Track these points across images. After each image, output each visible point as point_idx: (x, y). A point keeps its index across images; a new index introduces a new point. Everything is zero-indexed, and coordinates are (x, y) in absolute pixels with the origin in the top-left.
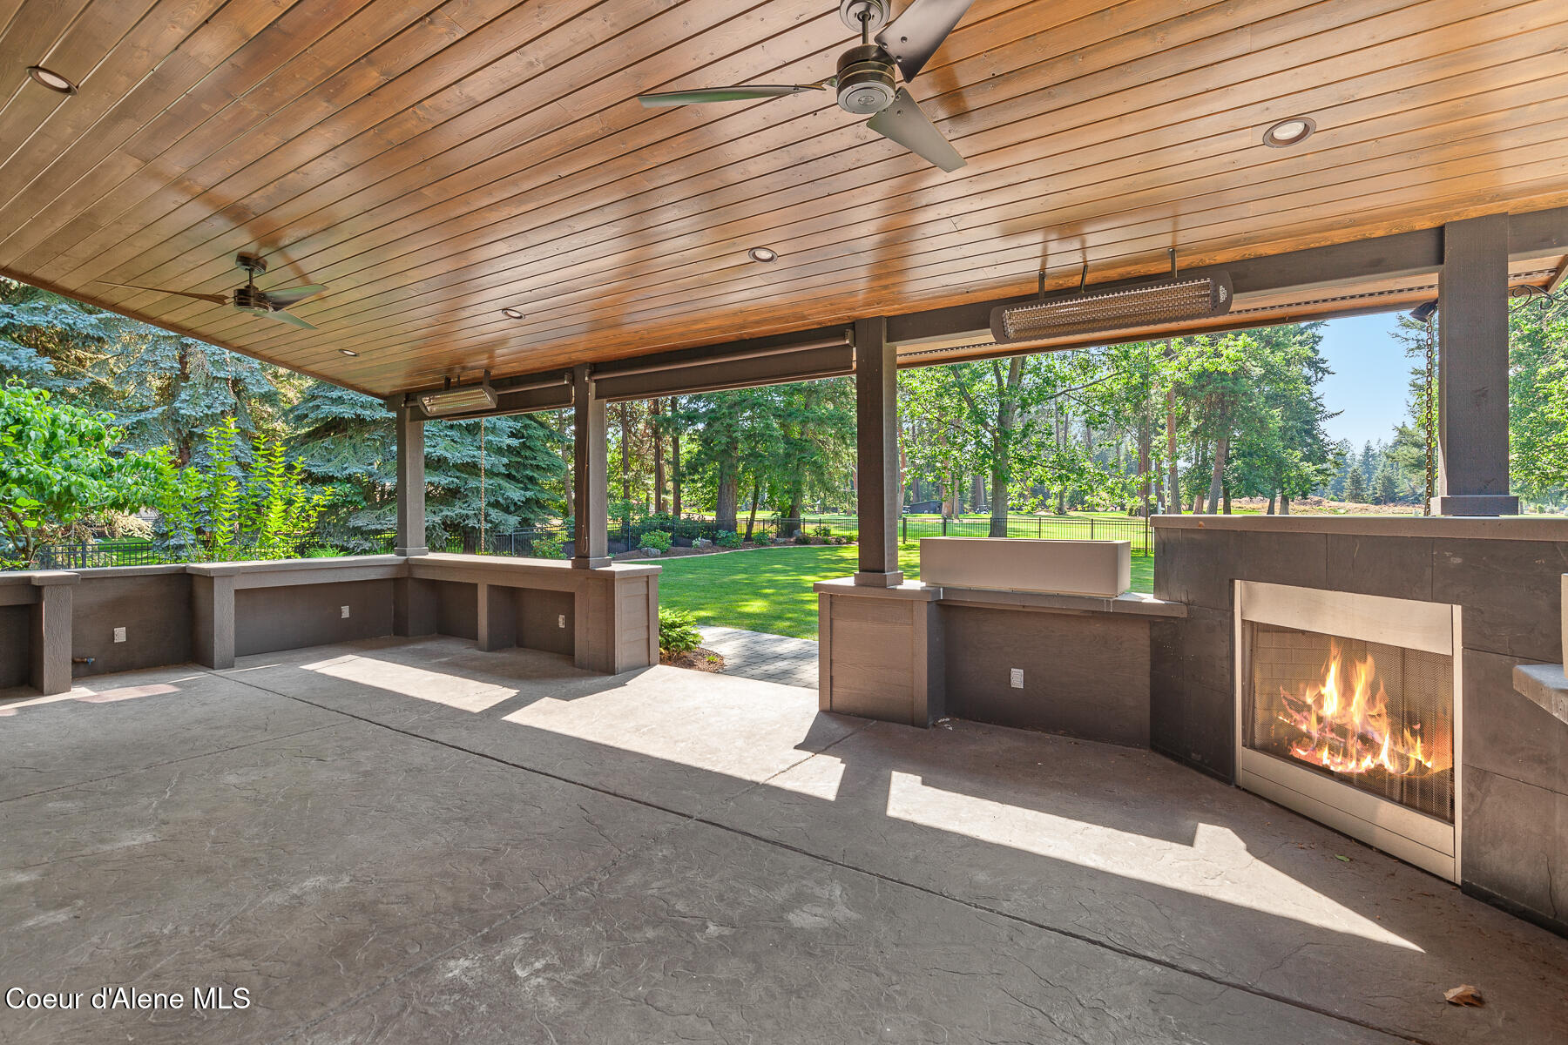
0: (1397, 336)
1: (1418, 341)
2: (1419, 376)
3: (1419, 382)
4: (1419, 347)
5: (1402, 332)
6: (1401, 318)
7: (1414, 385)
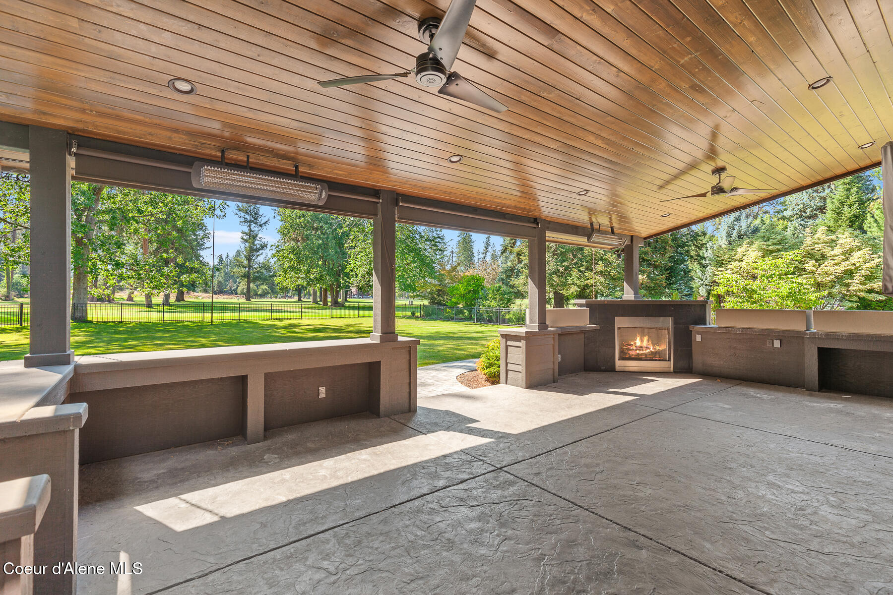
0: (237, 214)
1: (245, 218)
2: (244, 235)
3: (245, 237)
4: (245, 221)
5: (238, 213)
6: (238, 206)
7: (242, 238)
